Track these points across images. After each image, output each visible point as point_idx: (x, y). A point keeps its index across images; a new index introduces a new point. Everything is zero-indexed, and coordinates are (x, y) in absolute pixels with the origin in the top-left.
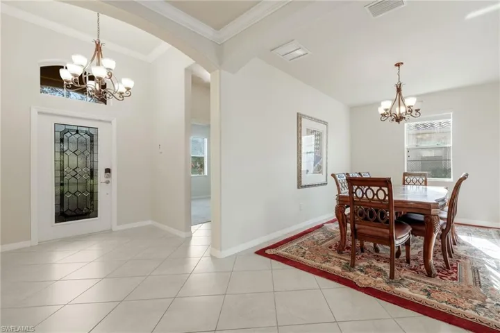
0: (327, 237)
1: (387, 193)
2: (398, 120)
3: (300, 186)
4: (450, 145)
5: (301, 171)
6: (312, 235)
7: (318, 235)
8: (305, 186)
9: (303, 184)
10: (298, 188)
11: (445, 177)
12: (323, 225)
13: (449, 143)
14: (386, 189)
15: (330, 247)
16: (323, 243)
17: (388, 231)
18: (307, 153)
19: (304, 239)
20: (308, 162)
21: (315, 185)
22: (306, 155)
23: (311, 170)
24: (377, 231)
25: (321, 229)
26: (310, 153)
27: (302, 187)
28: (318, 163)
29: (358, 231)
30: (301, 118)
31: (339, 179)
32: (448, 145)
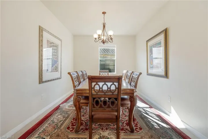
0: (64, 117)
1: (117, 87)
2: (104, 43)
3: (41, 81)
4: (115, 59)
5: (42, 70)
6: (52, 118)
7: (57, 117)
8: (46, 82)
9: (44, 80)
10: (40, 83)
11: (113, 72)
12: (59, 106)
13: (115, 58)
14: (116, 84)
15: (68, 128)
16: (62, 125)
17: (116, 113)
18: (47, 59)
19: (45, 125)
20: (47, 64)
21: (53, 80)
22: (46, 60)
23: (50, 70)
24: (108, 114)
25: (59, 111)
26: (49, 59)
27: (43, 82)
28: (56, 65)
29: (94, 117)
30: (42, 31)
31: (73, 76)
32: (114, 59)
